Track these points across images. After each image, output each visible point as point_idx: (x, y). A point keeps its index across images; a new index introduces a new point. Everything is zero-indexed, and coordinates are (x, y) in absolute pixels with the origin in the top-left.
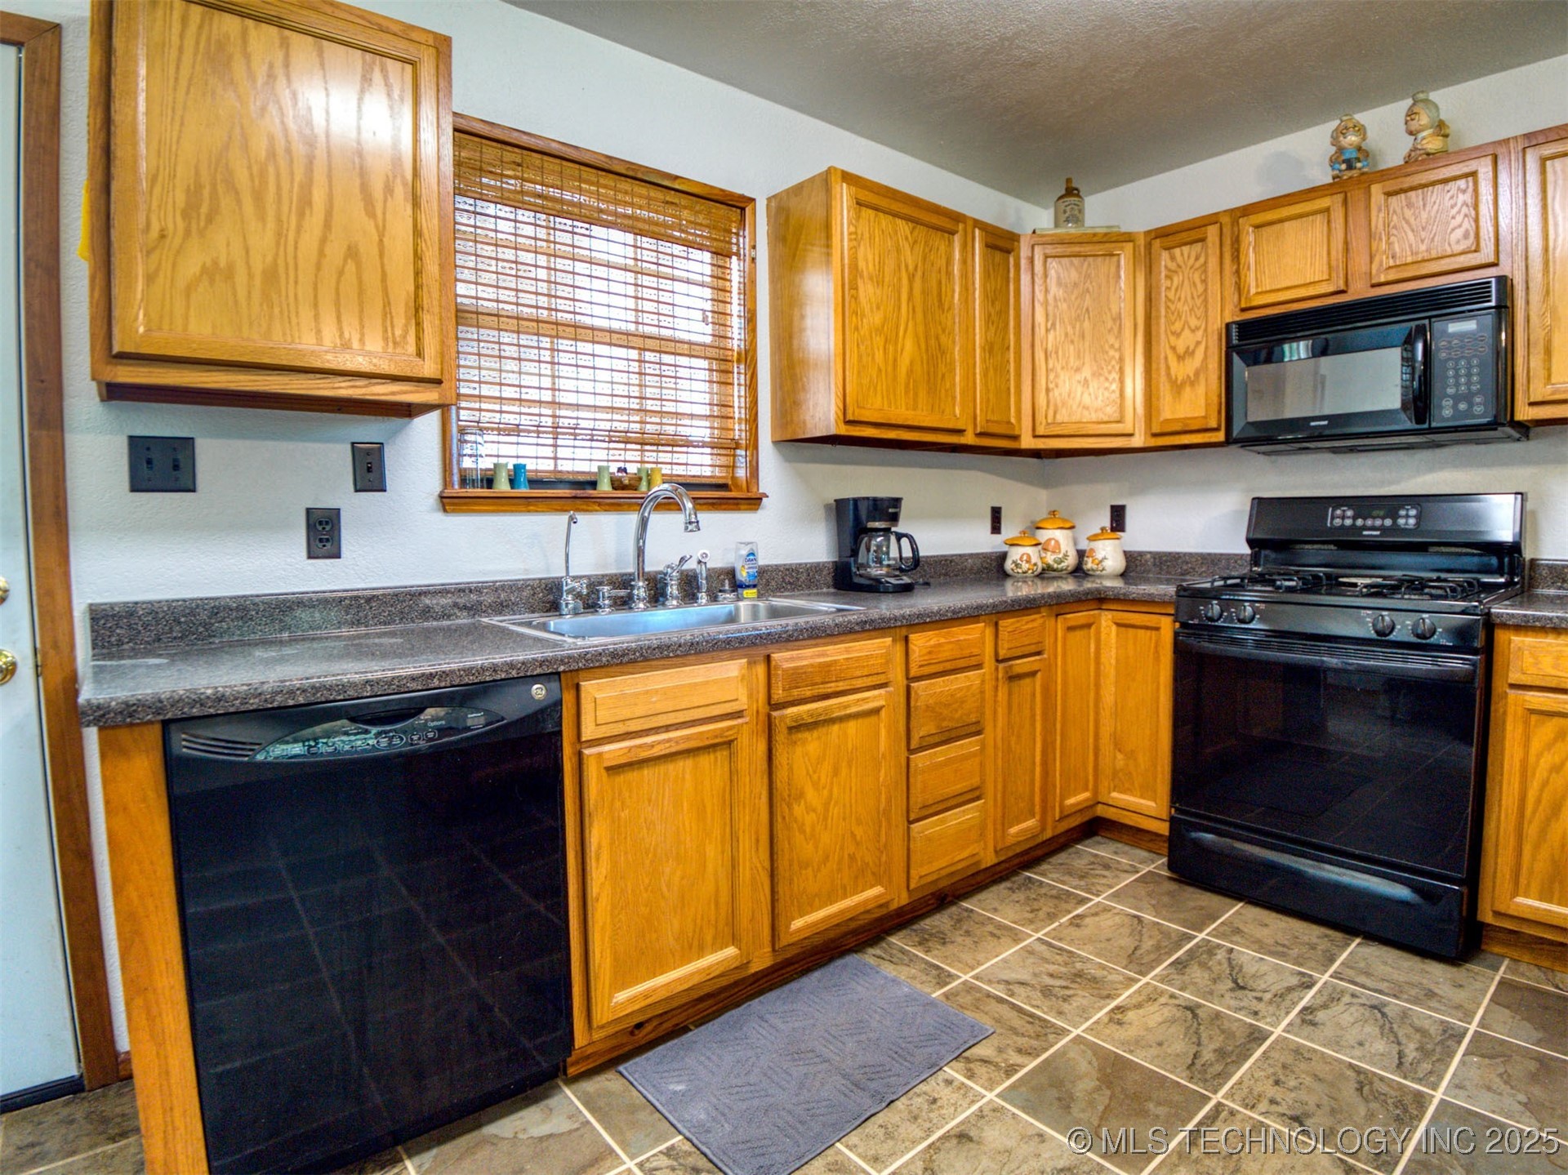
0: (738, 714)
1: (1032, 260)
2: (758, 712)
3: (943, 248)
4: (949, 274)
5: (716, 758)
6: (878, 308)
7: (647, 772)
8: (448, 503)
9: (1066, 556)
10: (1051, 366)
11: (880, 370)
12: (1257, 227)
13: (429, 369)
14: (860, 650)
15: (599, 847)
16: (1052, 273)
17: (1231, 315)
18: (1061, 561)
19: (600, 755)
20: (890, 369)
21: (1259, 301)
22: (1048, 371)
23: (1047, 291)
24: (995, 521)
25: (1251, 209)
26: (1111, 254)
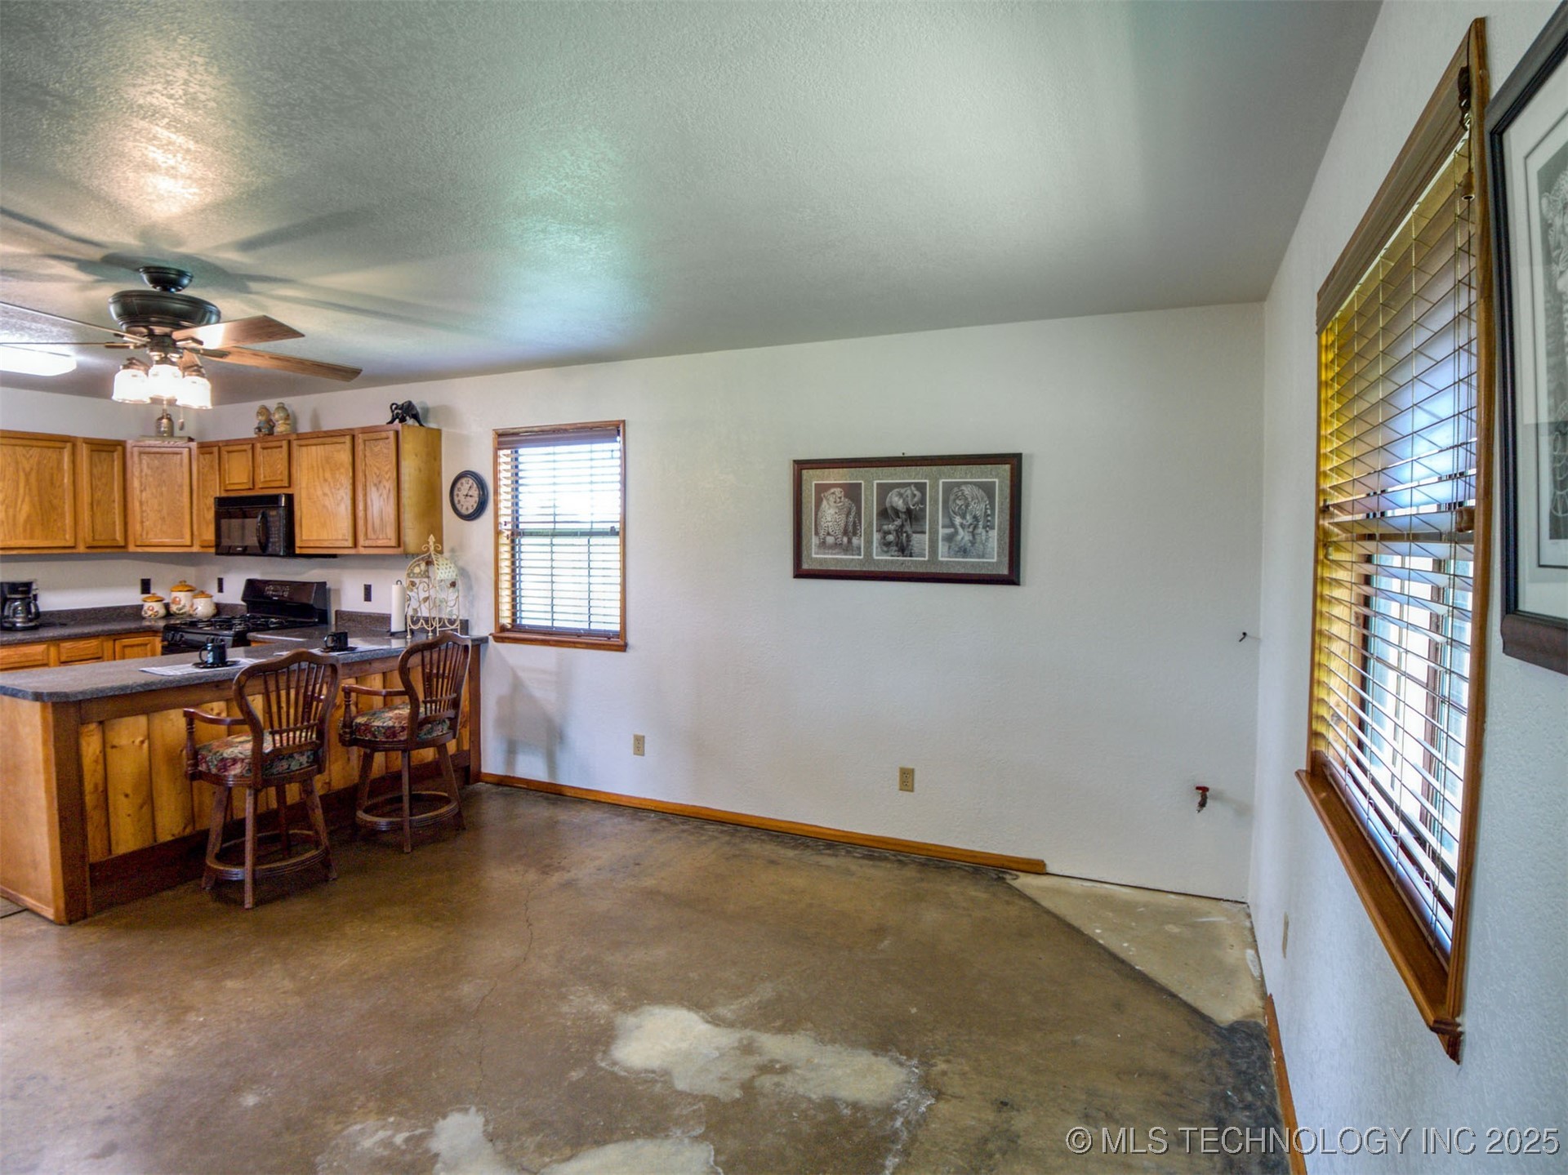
1: (132, 453)
3: (54, 456)
4: (60, 469)
9: (184, 606)
10: (144, 508)
12: (229, 452)
16: (144, 461)
17: (219, 493)
18: (181, 609)
20: (10, 520)
21: (229, 488)
22: (142, 512)
23: (141, 471)
24: (146, 586)
25: (228, 443)
26: (177, 454)
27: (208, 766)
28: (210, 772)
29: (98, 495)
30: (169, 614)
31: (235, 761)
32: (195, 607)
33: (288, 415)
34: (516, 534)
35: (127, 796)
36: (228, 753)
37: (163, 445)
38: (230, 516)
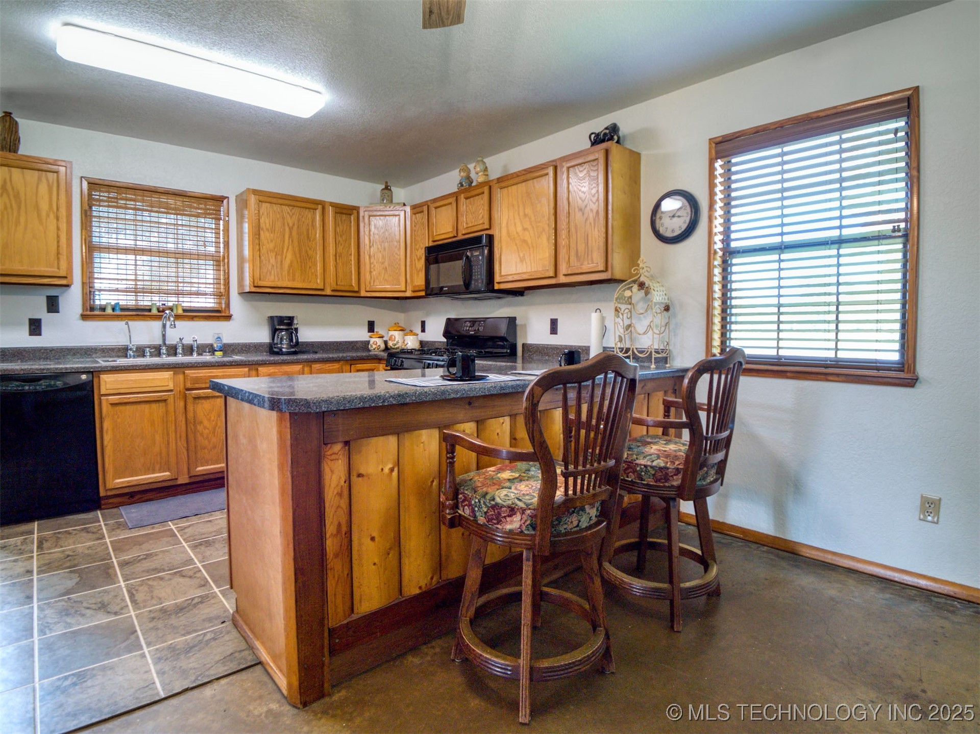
0: (171, 391)
1: (364, 217)
2: (180, 391)
3: (310, 216)
4: (313, 226)
5: (159, 406)
6: (272, 241)
7: (128, 407)
8: (84, 317)
9: (398, 342)
10: (372, 261)
11: (273, 266)
12: (436, 208)
13: (62, 273)
14: (231, 372)
15: (108, 429)
16: (372, 223)
17: (428, 243)
18: (395, 345)
19: (107, 399)
20: (279, 265)
21: (436, 238)
22: (370, 264)
23: (370, 231)
24: (371, 327)
25: (435, 200)
26: (396, 215)
27: (473, 511)
28: (475, 520)
29: (340, 249)
30: (387, 348)
31: (512, 510)
32: (406, 343)
33: (486, 168)
34: (729, 253)
35: (373, 539)
36: (502, 496)
37: (386, 209)
38: (437, 261)
